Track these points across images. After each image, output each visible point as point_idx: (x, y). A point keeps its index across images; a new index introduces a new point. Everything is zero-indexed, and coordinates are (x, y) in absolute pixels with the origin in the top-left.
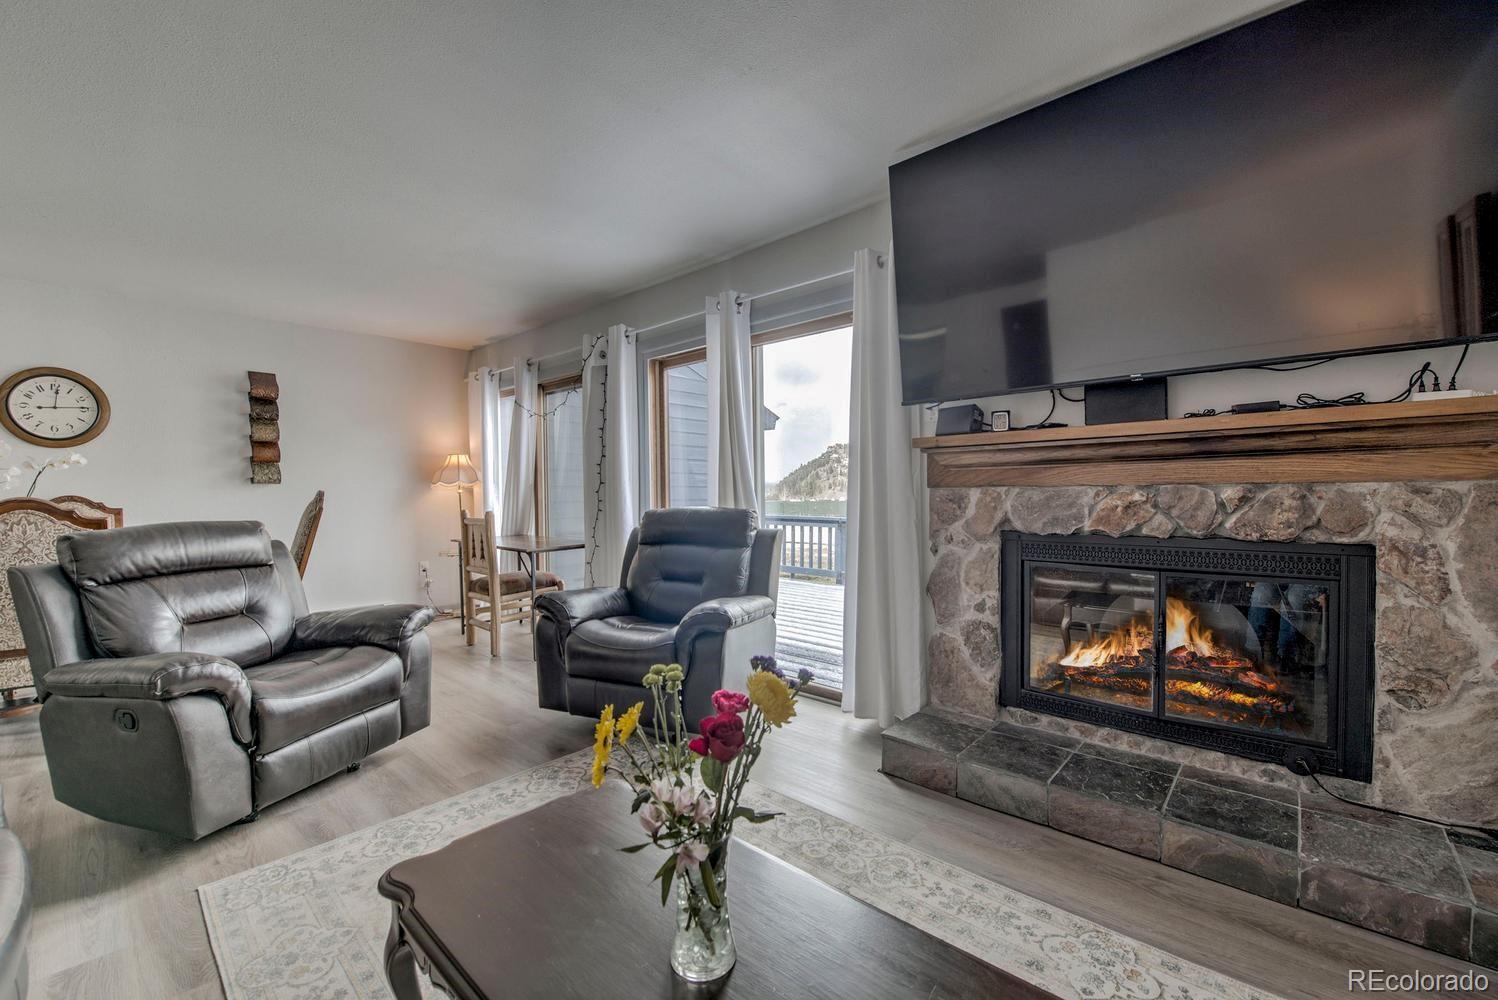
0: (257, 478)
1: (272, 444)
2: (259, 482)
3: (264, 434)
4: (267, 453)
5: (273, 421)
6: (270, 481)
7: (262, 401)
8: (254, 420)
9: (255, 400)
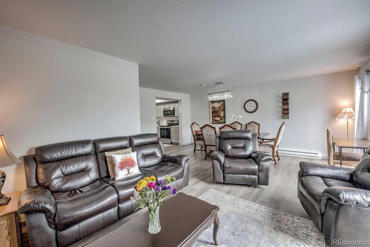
0: (283, 118)
1: (287, 110)
2: (284, 119)
3: (285, 107)
4: (286, 112)
5: (288, 104)
6: (286, 118)
7: (285, 99)
8: (284, 104)
9: (284, 100)
